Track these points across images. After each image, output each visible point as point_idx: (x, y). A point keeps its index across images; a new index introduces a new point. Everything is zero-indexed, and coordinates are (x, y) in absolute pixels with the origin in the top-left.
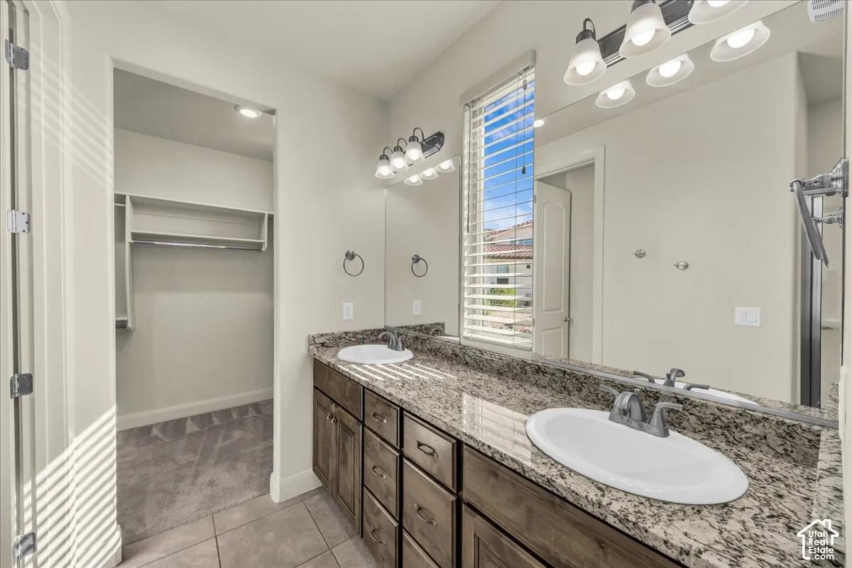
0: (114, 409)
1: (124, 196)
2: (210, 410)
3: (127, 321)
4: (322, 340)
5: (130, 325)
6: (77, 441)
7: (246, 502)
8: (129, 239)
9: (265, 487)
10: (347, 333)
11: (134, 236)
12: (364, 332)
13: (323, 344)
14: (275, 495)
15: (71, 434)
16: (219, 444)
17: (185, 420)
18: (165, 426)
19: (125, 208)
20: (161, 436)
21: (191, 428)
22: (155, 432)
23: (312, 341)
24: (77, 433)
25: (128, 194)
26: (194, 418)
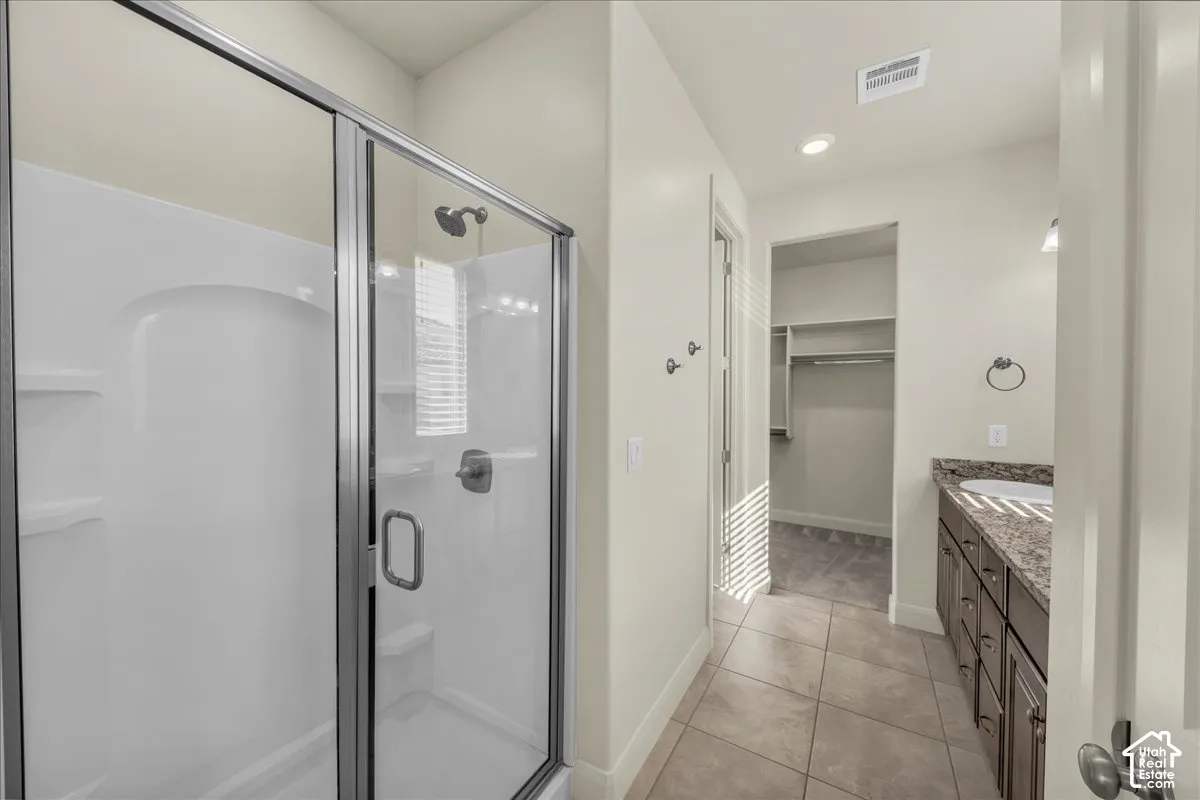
0: (767, 483)
1: (786, 328)
2: (856, 531)
3: (785, 431)
4: (953, 466)
5: (788, 434)
6: (748, 497)
7: (863, 608)
8: (789, 362)
9: (884, 607)
10: (993, 464)
11: (793, 359)
12: (1024, 467)
13: (953, 472)
14: (892, 618)
15: (746, 492)
16: (855, 559)
17: (832, 531)
18: (814, 530)
19: (786, 336)
20: (809, 535)
21: (833, 538)
22: (805, 531)
23: (937, 465)
24: (749, 493)
25: (788, 325)
26: (839, 532)
